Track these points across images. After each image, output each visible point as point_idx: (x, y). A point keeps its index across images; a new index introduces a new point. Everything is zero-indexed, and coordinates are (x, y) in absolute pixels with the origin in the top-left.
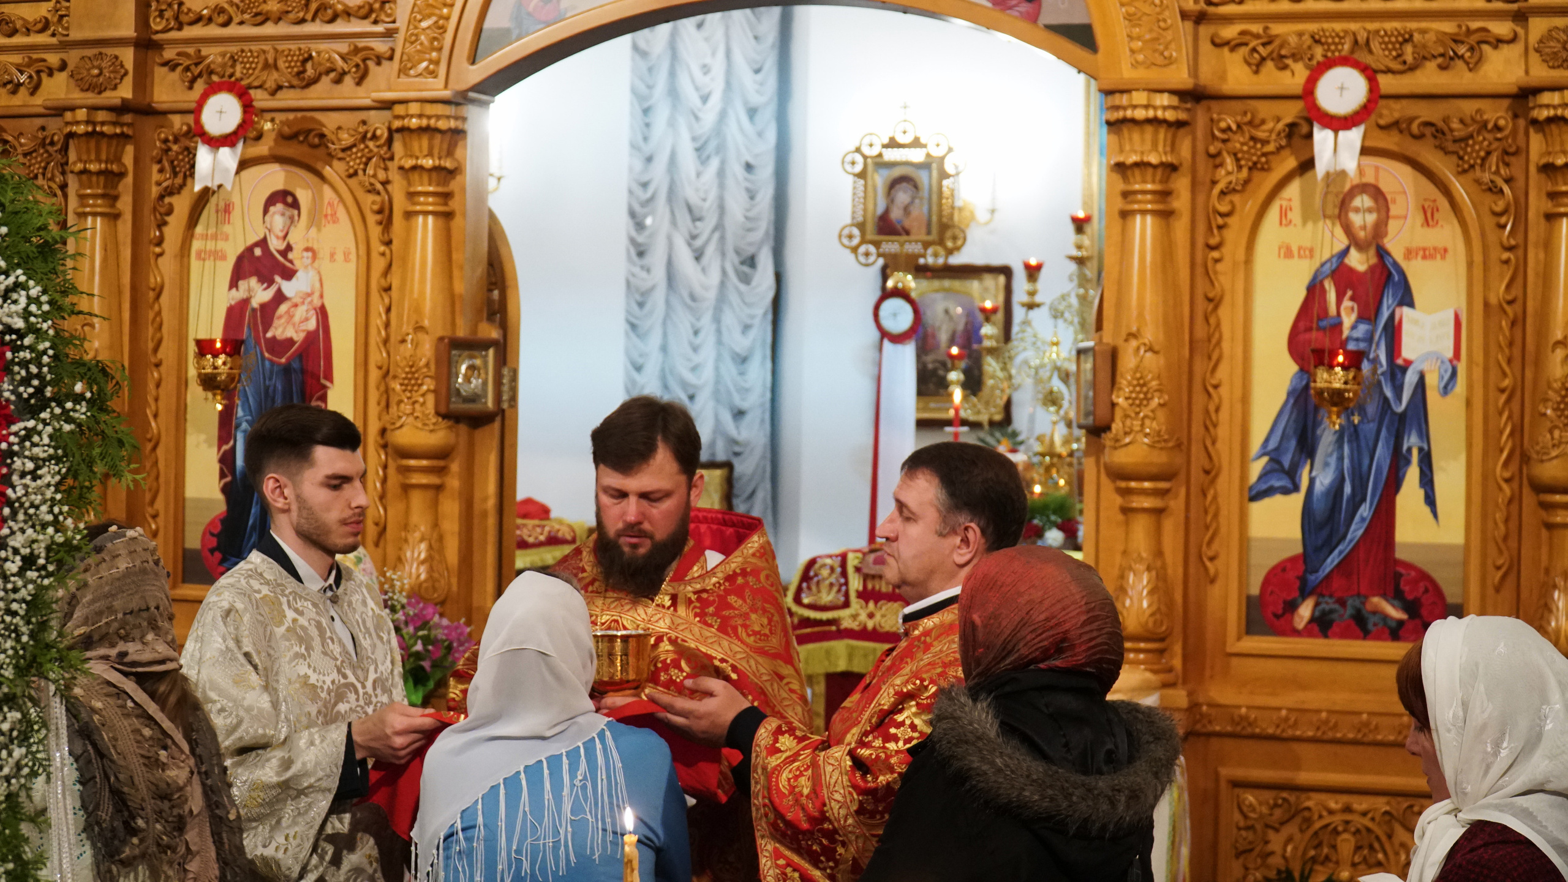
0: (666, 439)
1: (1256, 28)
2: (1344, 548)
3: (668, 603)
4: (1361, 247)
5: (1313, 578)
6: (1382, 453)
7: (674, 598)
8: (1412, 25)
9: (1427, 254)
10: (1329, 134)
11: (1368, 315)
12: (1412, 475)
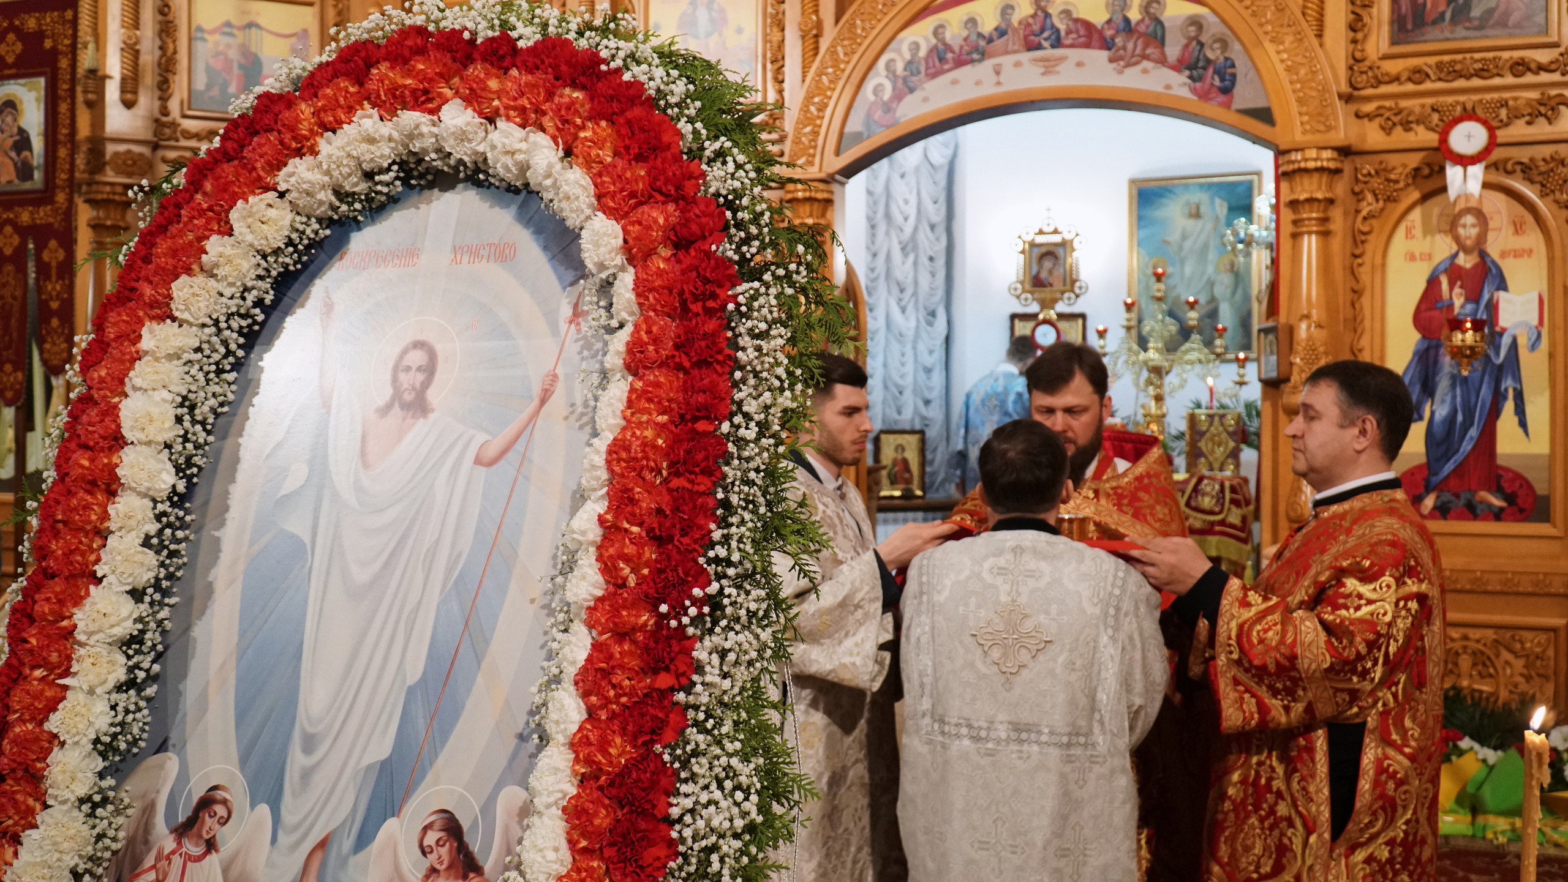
0: (1081, 368)
1: (1388, 103)
2: (1458, 458)
3: (1091, 495)
4: (1467, 251)
5: (1435, 480)
6: (1486, 392)
7: (1096, 492)
8: (1506, 95)
9: (1517, 254)
10: (1459, 169)
11: (1474, 296)
12: (1509, 406)
